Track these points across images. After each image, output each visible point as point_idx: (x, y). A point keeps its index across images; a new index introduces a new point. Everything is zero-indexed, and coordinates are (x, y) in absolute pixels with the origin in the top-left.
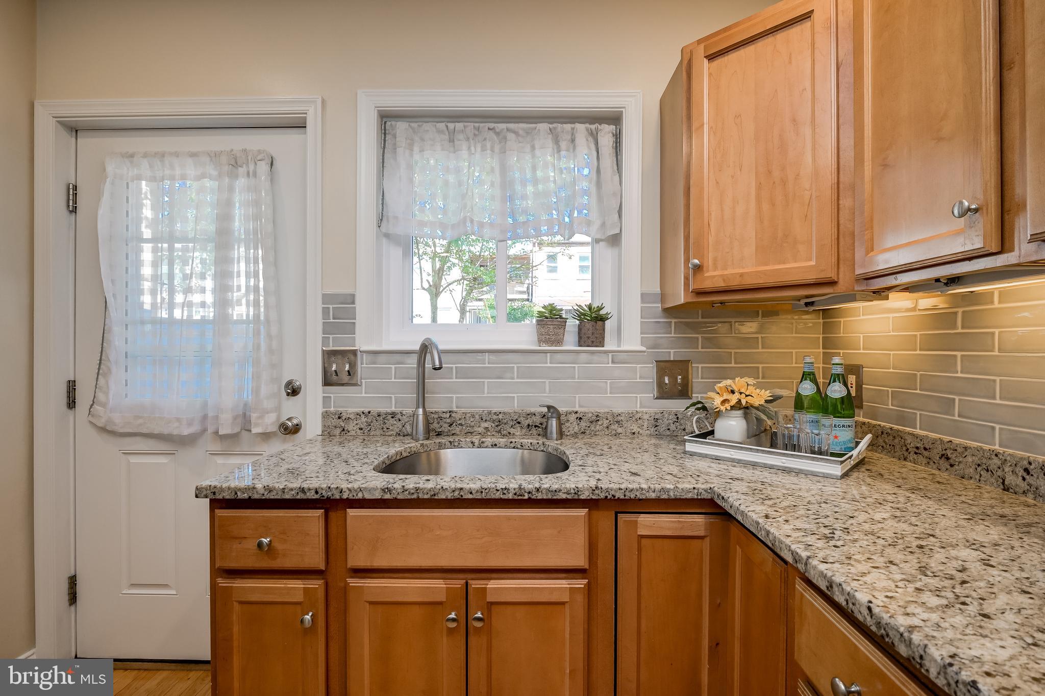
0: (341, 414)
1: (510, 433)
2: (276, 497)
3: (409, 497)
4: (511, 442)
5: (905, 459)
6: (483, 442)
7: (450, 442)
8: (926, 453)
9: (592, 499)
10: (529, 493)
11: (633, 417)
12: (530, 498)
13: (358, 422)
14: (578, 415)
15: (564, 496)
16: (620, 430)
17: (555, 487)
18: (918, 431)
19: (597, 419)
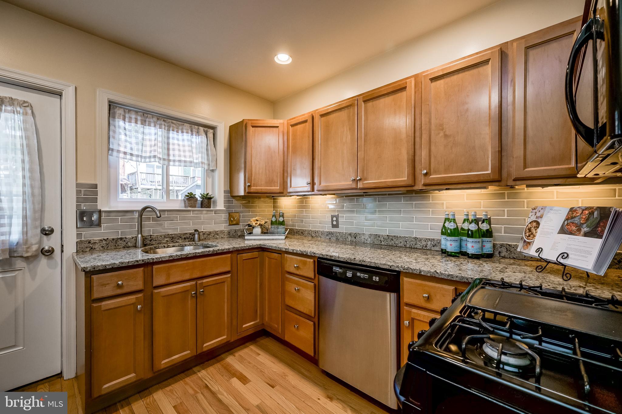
0: (90, 241)
1: (177, 242)
2: (125, 265)
3: (179, 258)
4: (181, 244)
5: (294, 235)
6: (169, 246)
7: (155, 247)
8: (298, 233)
9: (233, 251)
10: (216, 251)
11: (222, 232)
12: (216, 253)
13: (101, 244)
14: (203, 233)
15: (226, 251)
16: (218, 237)
17: (223, 248)
18: (297, 228)
19: (210, 233)
